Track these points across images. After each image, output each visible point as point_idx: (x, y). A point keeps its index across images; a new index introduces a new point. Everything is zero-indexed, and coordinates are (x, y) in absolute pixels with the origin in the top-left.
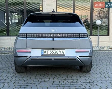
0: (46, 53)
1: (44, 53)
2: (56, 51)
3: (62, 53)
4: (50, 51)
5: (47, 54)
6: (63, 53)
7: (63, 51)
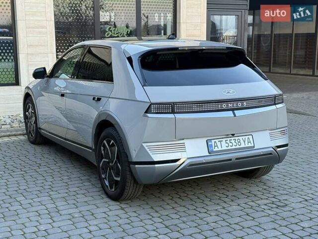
0: (217, 146)
1: (215, 146)
2: (235, 140)
3: (248, 142)
4: (226, 141)
5: (220, 149)
6: (250, 142)
7: (248, 138)
